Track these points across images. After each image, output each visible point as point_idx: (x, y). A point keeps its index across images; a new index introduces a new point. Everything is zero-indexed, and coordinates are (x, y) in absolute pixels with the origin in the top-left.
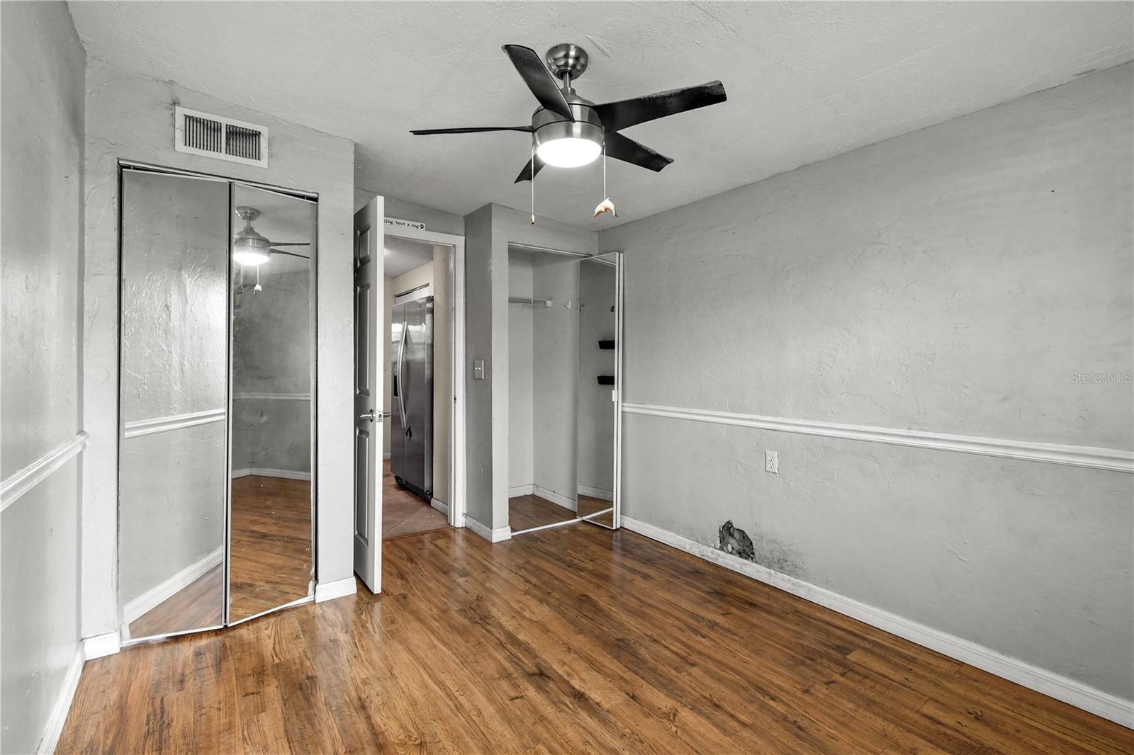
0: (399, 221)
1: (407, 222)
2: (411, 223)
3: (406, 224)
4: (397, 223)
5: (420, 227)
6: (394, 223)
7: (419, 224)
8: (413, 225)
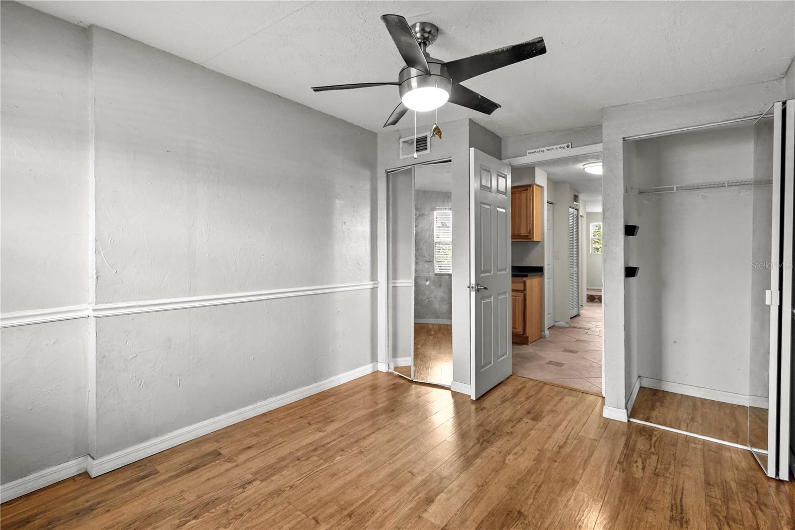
0: (548, 148)
1: (554, 147)
2: (558, 146)
3: (555, 149)
4: (548, 150)
5: (566, 147)
6: (545, 151)
7: (565, 145)
8: (560, 148)
